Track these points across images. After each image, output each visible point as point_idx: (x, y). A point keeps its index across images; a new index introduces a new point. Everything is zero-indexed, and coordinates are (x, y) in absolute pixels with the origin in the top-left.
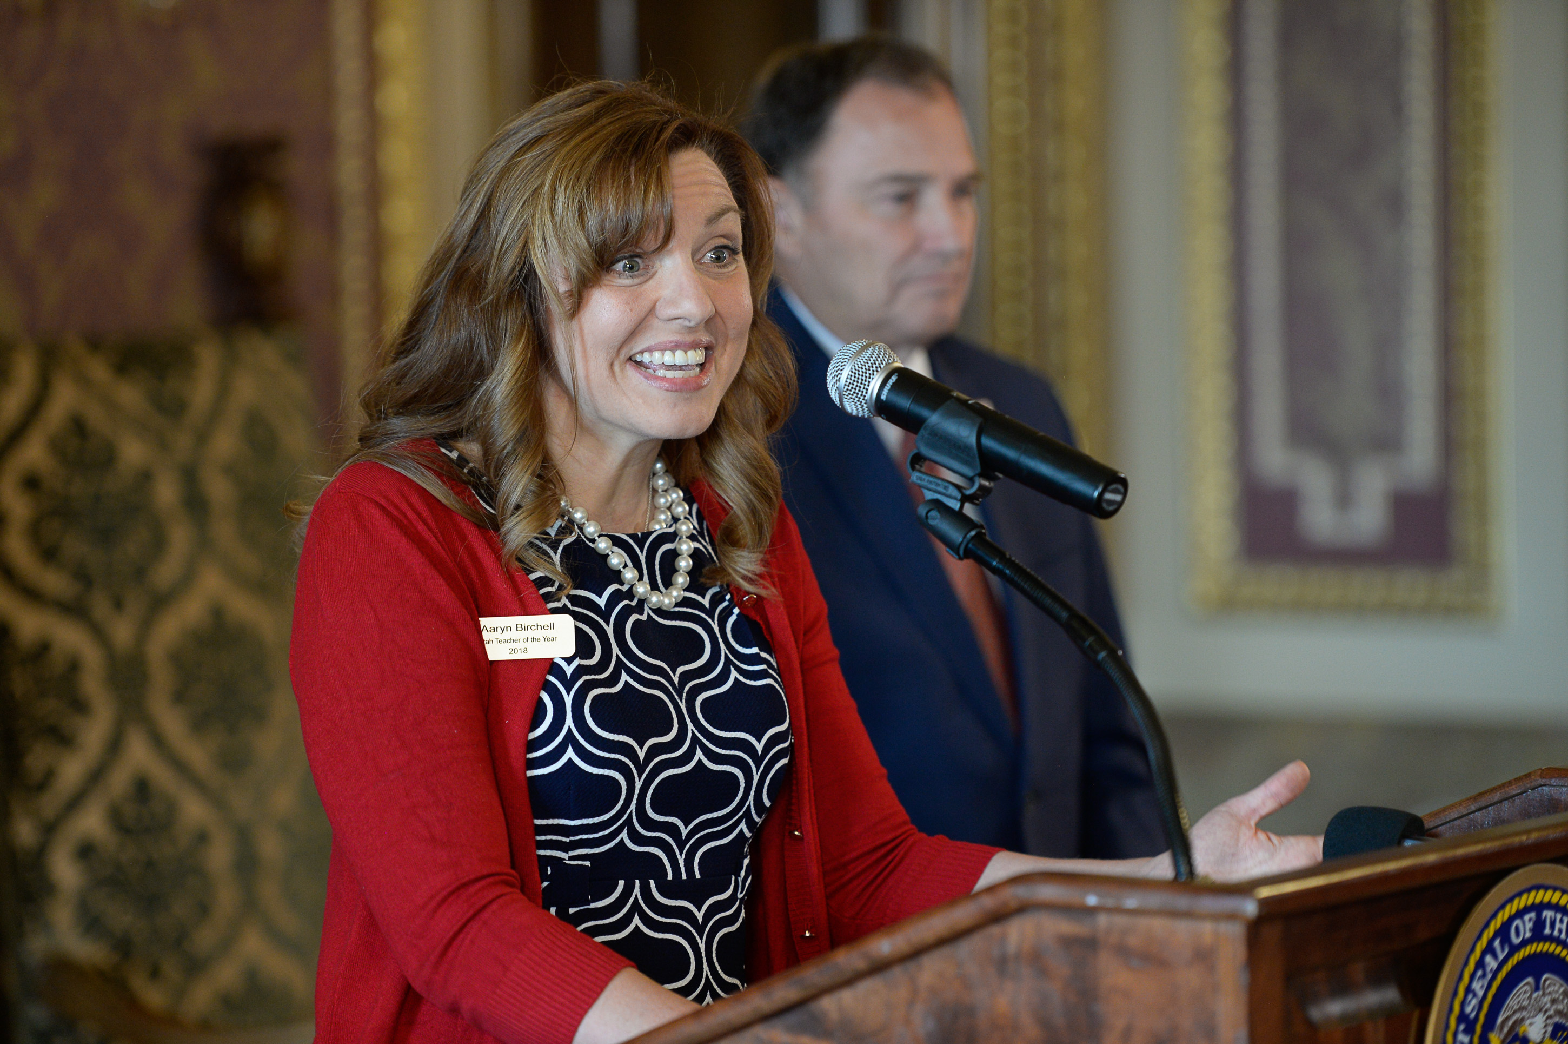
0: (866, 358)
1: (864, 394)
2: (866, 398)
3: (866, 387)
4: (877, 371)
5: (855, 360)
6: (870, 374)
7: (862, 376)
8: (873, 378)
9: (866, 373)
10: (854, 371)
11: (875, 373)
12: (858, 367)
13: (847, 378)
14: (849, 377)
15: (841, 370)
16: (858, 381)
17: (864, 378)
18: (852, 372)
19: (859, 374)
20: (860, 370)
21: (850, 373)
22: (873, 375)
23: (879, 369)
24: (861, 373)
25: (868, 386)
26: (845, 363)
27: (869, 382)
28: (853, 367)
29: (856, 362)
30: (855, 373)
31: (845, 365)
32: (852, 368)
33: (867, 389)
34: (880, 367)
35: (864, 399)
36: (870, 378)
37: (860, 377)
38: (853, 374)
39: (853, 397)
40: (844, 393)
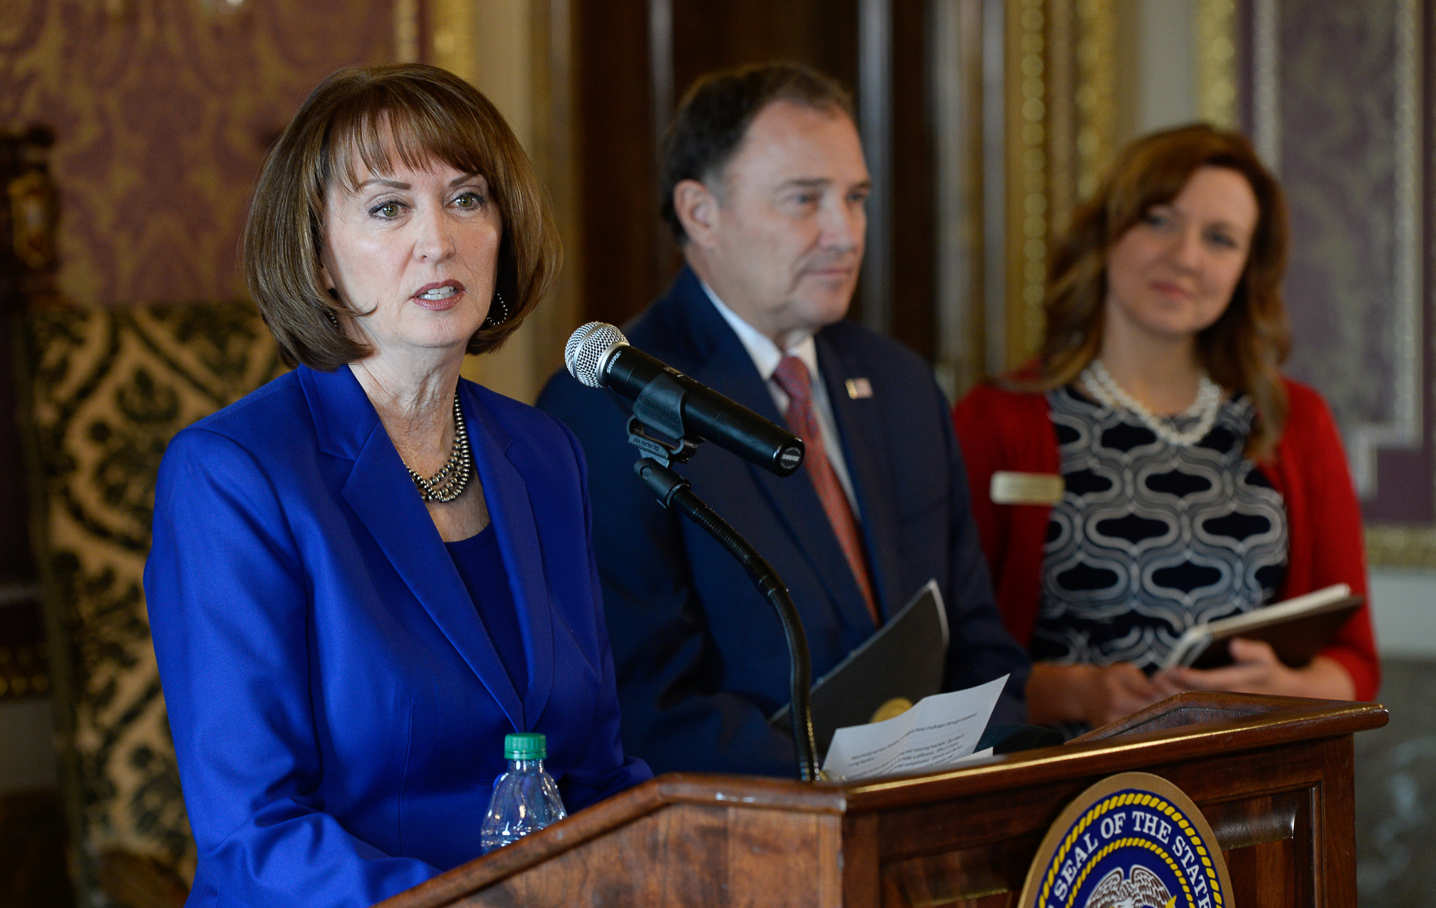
0: (596, 337)
1: (593, 368)
2: (595, 371)
3: (595, 362)
4: (605, 349)
5: (586, 340)
6: (598, 351)
7: (592, 353)
8: (601, 355)
9: (595, 350)
10: (585, 348)
11: (603, 350)
12: (589, 345)
13: (580, 354)
14: (581, 353)
15: (575, 348)
16: (589, 356)
17: (593, 355)
18: (584, 349)
19: (589, 351)
20: (590, 347)
21: (582, 350)
22: (601, 352)
23: (606, 347)
24: (590, 350)
25: (597, 361)
26: (578, 342)
27: (598, 358)
28: (585, 345)
29: (587, 341)
30: (586, 350)
31: (578, 343)
32: (583, 346)
33: (596, 364)
34: (607, 346)
35: (593, 373)
36: (598, 354)
37: (590, 354)
38: (584, 351)
39: (585, 370)
40: (577, 367)
